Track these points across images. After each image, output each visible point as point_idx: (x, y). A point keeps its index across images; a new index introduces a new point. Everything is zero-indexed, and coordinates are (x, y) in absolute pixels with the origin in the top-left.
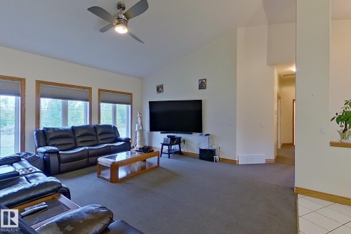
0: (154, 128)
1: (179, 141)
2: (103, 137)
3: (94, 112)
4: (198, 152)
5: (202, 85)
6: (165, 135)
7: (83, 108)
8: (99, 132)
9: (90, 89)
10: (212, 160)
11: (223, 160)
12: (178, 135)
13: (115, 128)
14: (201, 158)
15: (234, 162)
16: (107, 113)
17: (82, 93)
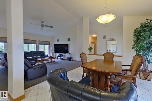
0: (56, 52)
1: (62, 56)
2: (40, 54)
3: (37, 47)
4: (67, 58)
5: (69, 40)
6: (59, 54)
7: (34, 46)
8: (39, 53)
9: (36, 41)
10: (70, 60)
11: (73, 60)
12: (62, 54)
13: (44, 52)
14: (68, 60)
15: (76, 61)
16: (41, 48)
17: (33, 42)
